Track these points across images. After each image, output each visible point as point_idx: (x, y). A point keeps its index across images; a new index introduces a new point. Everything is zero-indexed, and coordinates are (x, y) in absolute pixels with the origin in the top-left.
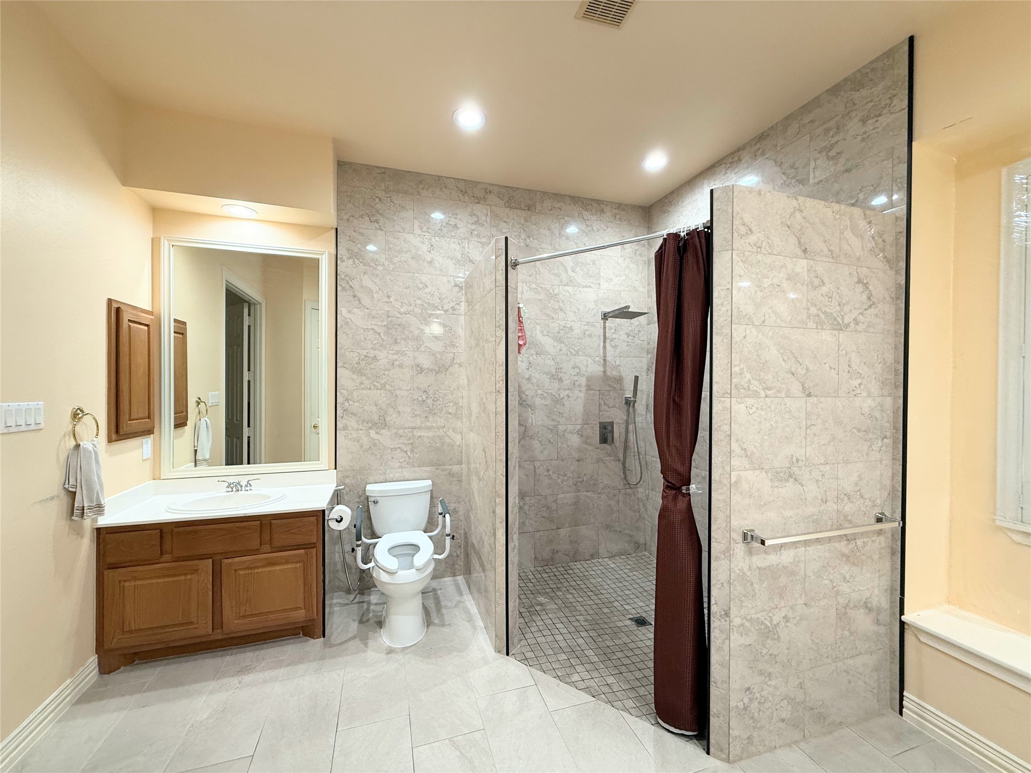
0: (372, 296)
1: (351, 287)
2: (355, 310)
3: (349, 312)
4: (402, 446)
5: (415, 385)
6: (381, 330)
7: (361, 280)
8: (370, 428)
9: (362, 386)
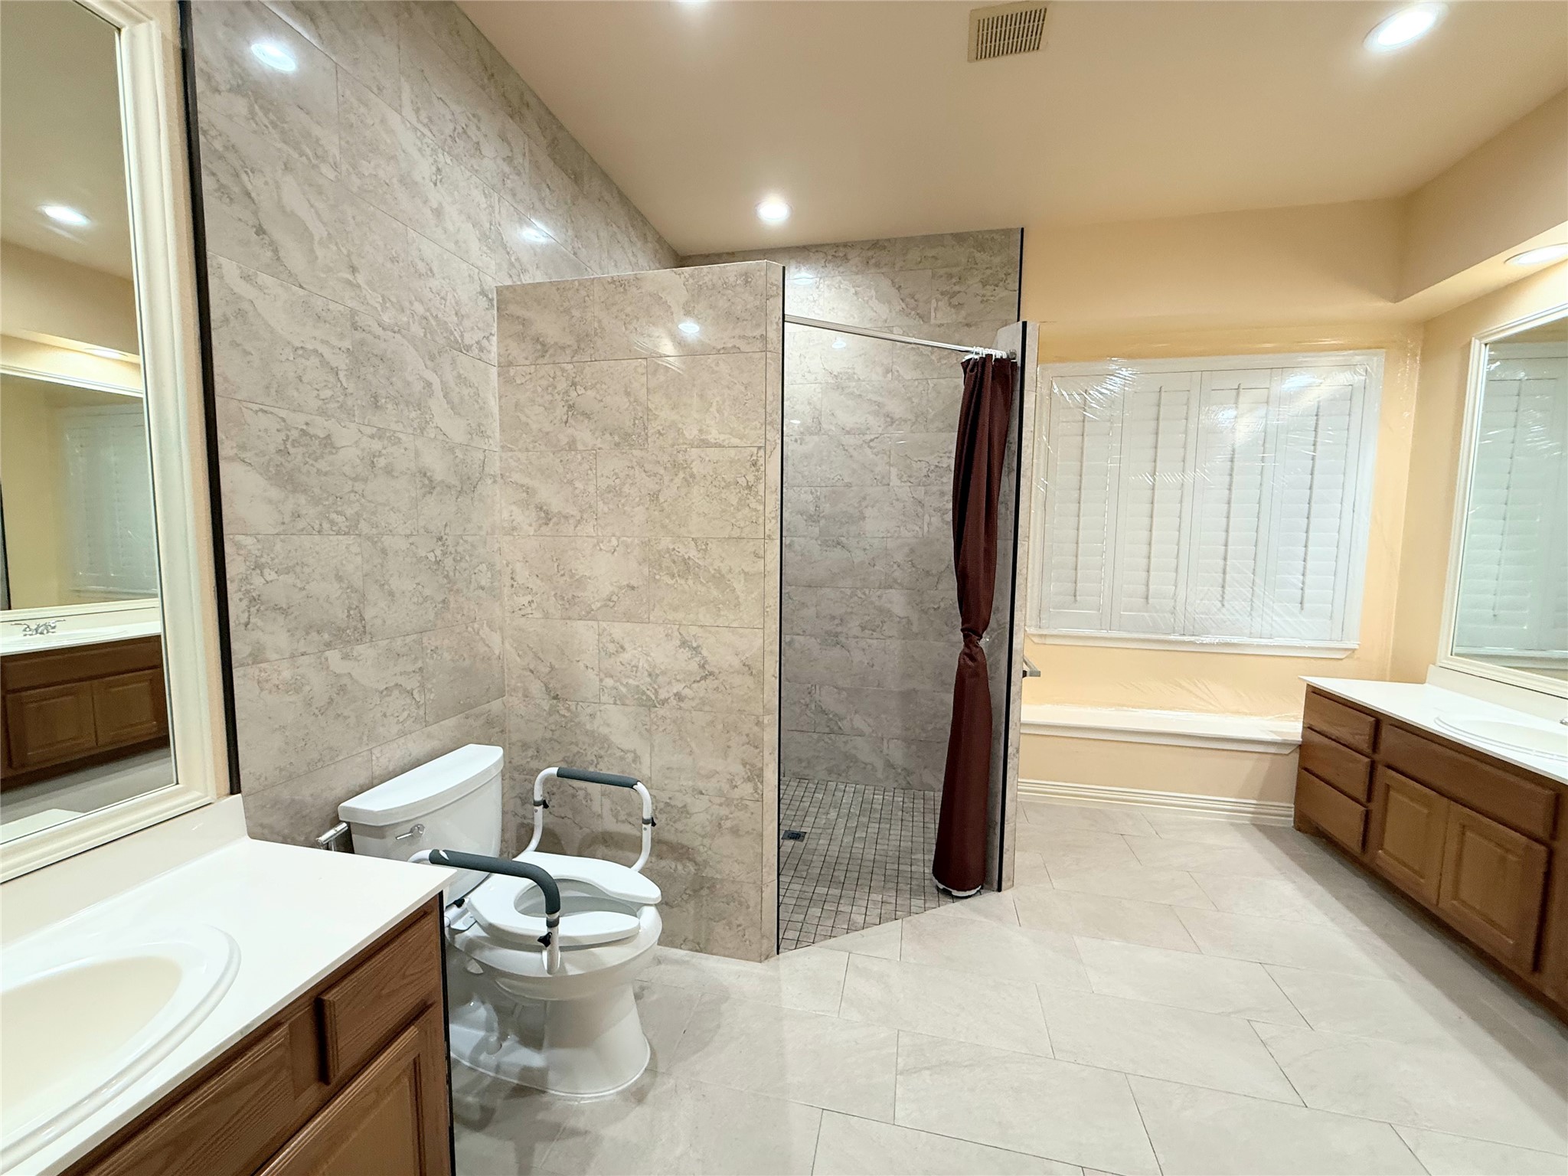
0: (312, 251)
1: (248, 194)
2: (264, 278)
3: (246, 278)
4: (400, 680)
5: (422, 523)
6: (341, 362)
7: (278, 187)
8: (329, 645)
9: (301, 524)
